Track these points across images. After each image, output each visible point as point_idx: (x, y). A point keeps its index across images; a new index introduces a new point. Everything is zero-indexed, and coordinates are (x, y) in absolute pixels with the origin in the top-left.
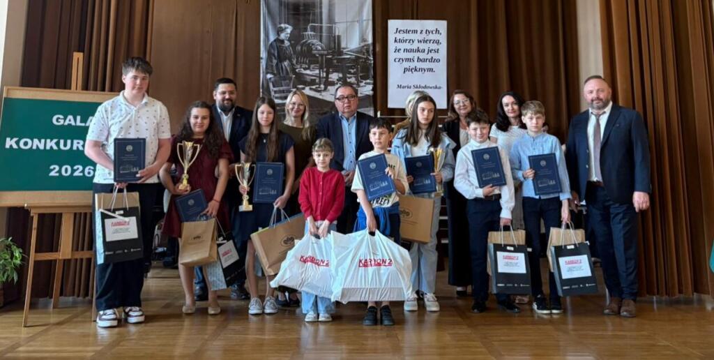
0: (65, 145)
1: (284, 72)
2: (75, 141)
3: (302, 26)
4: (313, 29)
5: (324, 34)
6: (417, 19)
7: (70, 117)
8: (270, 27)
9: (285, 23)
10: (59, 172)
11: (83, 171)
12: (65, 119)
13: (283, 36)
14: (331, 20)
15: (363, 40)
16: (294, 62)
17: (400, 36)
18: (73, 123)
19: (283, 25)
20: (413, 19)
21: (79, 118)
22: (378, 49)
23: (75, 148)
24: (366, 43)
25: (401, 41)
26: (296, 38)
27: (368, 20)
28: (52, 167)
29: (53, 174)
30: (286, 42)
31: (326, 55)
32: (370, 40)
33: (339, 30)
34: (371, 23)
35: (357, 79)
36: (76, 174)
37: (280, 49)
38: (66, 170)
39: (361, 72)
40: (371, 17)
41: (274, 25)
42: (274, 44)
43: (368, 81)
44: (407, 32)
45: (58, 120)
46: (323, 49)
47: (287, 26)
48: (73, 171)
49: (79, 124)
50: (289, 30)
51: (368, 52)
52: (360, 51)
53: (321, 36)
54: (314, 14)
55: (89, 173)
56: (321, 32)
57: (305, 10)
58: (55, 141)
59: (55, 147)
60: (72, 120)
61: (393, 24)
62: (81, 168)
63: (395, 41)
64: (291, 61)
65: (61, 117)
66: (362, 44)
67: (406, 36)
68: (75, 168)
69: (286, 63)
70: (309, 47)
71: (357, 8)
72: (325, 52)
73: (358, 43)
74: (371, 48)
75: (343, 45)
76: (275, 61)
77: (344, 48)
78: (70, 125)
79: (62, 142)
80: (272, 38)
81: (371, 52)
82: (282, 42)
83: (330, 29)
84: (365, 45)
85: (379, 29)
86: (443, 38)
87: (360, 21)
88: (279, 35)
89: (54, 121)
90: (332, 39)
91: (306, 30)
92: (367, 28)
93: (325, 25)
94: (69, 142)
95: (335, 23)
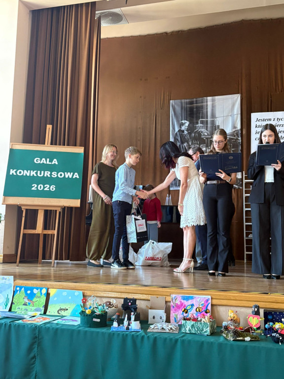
0: (41, 174)
1: (184, 150)
2: (46, 172)
3: (195, 121)
4: (202, 122)
5: (209, 125)
6: (271, 111)
7: (44, 159)
8: (175, 123)
9: (185, 120)
10: (37, 188)
11: (49, 188)
12: (41, 160)
13: (183, 128)
14: (213, 116)
15: (235, 127)
16: (190, 143)
17: (259, 123)
18: (45, 163)
19: (183, 121)
20: (268, 111)
21: (48, 160)
22: (244, 133)
23: (45, 176)
24: (237, 129)
25: (259, 127)
26: (191, 129)
27: (238, 114)
28: (33, 185)
29: (33, 189)
30: (185, 131)
31: (210, 138)
32: (239, 127)
33: (218, 122)
34: (239, 116)
36: (46, 189)
37: (182, 136)
38: (41, 187)
39: (233, 148)
40: (240, 112)
41: (178, 121)
42: (178, 134)
44: (264, 120)
45: (37, 161)
46: (208, 135)
47: (186, 121)
48: (44, 188)
49: (48, 163)
50: (187, 123)
51: (237, 135)
52: (232, 134)
53: (207, 127)
54: (202, 113)
55: (53, 189)
56: (207, 124)
57: (197, 111)
58: (35, 171)
59: (35, 175)
60: (45, 161)
61: (254, 116)
62: (48, 186)
63: (256, 127)
64: (188, 143)
65: (39, 159)
66: (234, 130)
68: (45, 186)
69: (185, 144)
70: (200, 134)
71: (230, 107)
73: (231, 129)
74: (240, 132)
76: (178, 144)
78: (43, 163)
79: (39, 172)
80: (177, 130)
81: (240, 135)
82: (183, 131)
83: (213, 122)
84: (236, 131)
85: (245, 120)
87: (232, 115)
88: (181, 128)
89: (35, 162)
90: (214, 128)
91: (197, 123)
92: (237, 120)
93: (209, 119)
94: (43, 172)
95: (216, 118)
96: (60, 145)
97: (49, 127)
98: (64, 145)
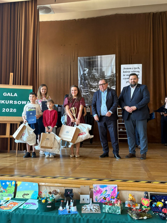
0: (7, 102)
1: (86, 84)
2: (10, 101)
3: (91, 69)
4: (95, 69)
5: (99, 71)
6: (131, 64)
7: (9, 93)
8: (81, 70)
9: (86, 68)
10: (5, 110)
11: (13, 110)
12: (7, 94)
13: (85, 72)
14: (101, 66)
15: (112, 72)
16: (89, 81)
17: (125, 70)
18: (10, 95)
19: (85, 69)
20: (130, 64)
21: (11, 94)
22: (117, 75)
23: (10, 103)
24: (113, 73)
25: (125, 72)
26: (90, 73)
27: (114, 65)
28: (3, 109)
29: (3, 111)
30: (86, 74)
31: (100, 78)
32: (115, 72)
33: (104, 69)
34: (115, 66)
35: (110, 86)
36: (11, 111)
37: (84, 77)
38: (8, 110)
39: (112, 83)
40: (115, 64)
41: (82, 69)
42: (83, 75)
43: (114, 86)
44: (128, 69)
45: (5, 94)
46: (98, 76)
47: (87, 69)
48: (10, 110)
49: (11, 95)
50: (87, 70)
51: (114, 76)
52: (111, 76)
53: (98, 72)
54: (95, 64)
55: (15, 111)
56: (98, 70)
57: (92, 63)
58: (4, 101)
59: (4, 103)
60: (9, 94)
61: (123, 66)
62: (12, 109)
63: (124, 72)
64: (88, 81)
65: (6, 93)
66: (112, 74)
67: (128, 70)
68: (10, 109)
69: (87, 81)
70: (94, 75)
71: (110, 61)
72: (100, 77)
73: (110, 73)
74: (115, 75)
75: (105, 74)
76: (83, 81)
77: (106, 76)
78: (9, 96)
79: (6, 101)
80: (82, 73)
81: (115, 77)
82: (85, 74)
83: (101, 69)
84: (113, 74)
85: (118, 68)
86: (141, 70)
87: (111, 66)
88: (84, 72)
89: (4, 95)
90: (102, 72)
91: (93, 70)
92: (113, 68)
93: (99, 68)
94: (8, 101)
95: (103, 67)
96: (18, 84)
97: (12, 74)
98: (21, 85)
